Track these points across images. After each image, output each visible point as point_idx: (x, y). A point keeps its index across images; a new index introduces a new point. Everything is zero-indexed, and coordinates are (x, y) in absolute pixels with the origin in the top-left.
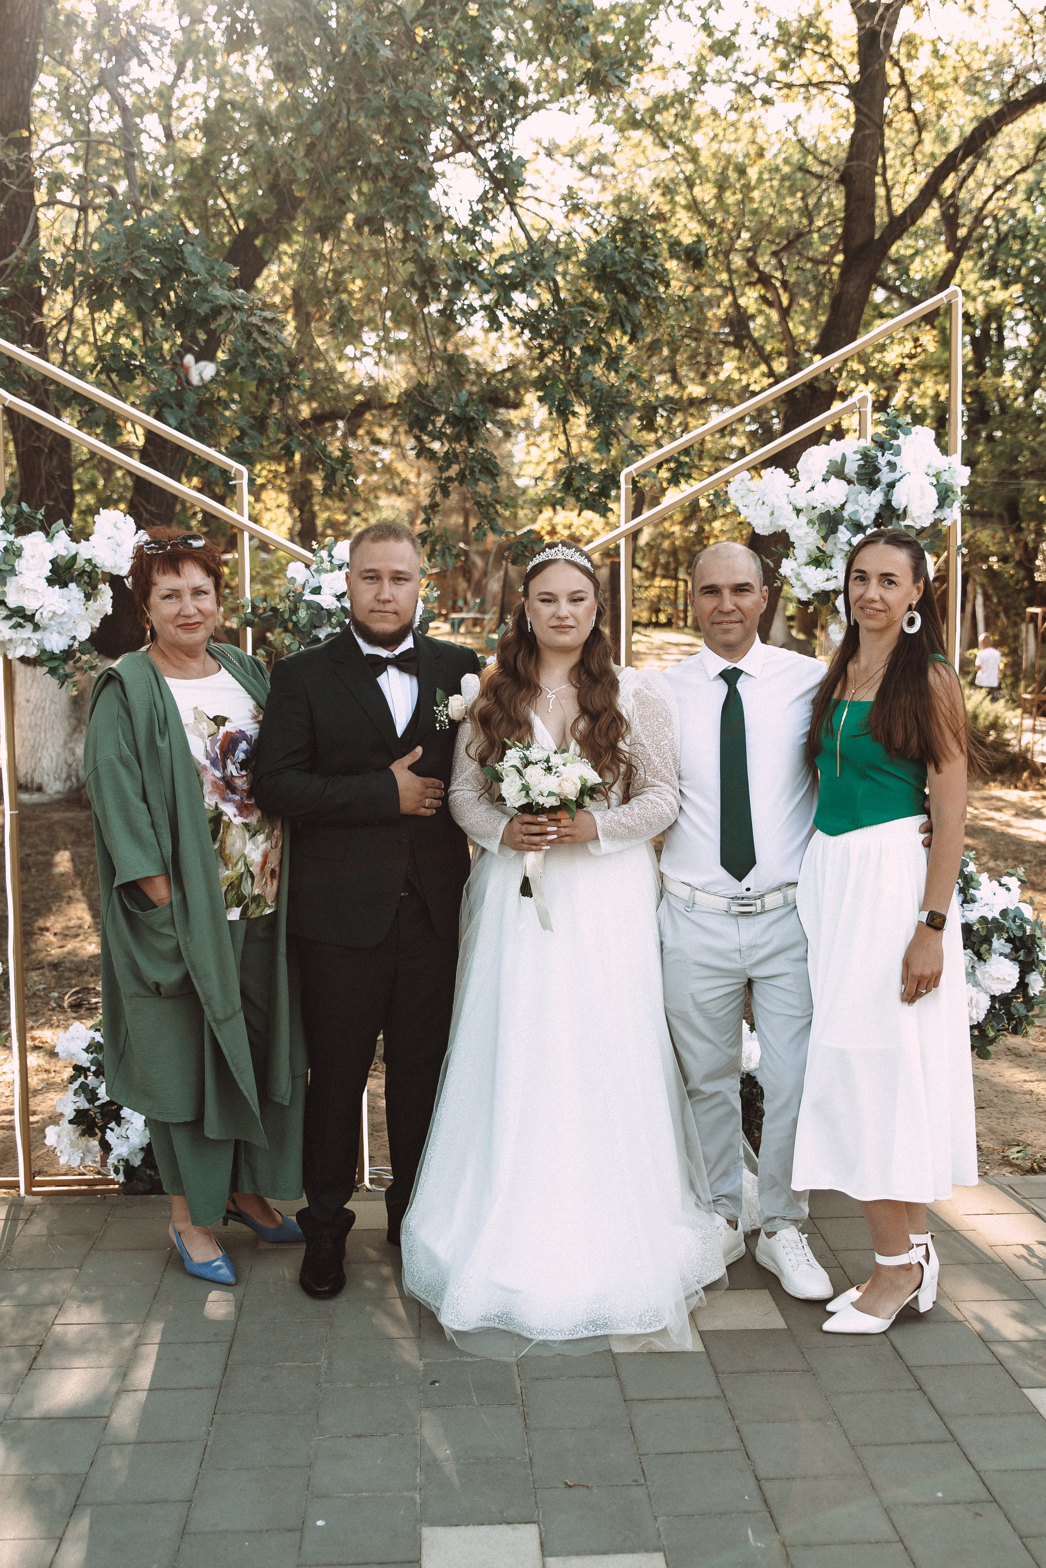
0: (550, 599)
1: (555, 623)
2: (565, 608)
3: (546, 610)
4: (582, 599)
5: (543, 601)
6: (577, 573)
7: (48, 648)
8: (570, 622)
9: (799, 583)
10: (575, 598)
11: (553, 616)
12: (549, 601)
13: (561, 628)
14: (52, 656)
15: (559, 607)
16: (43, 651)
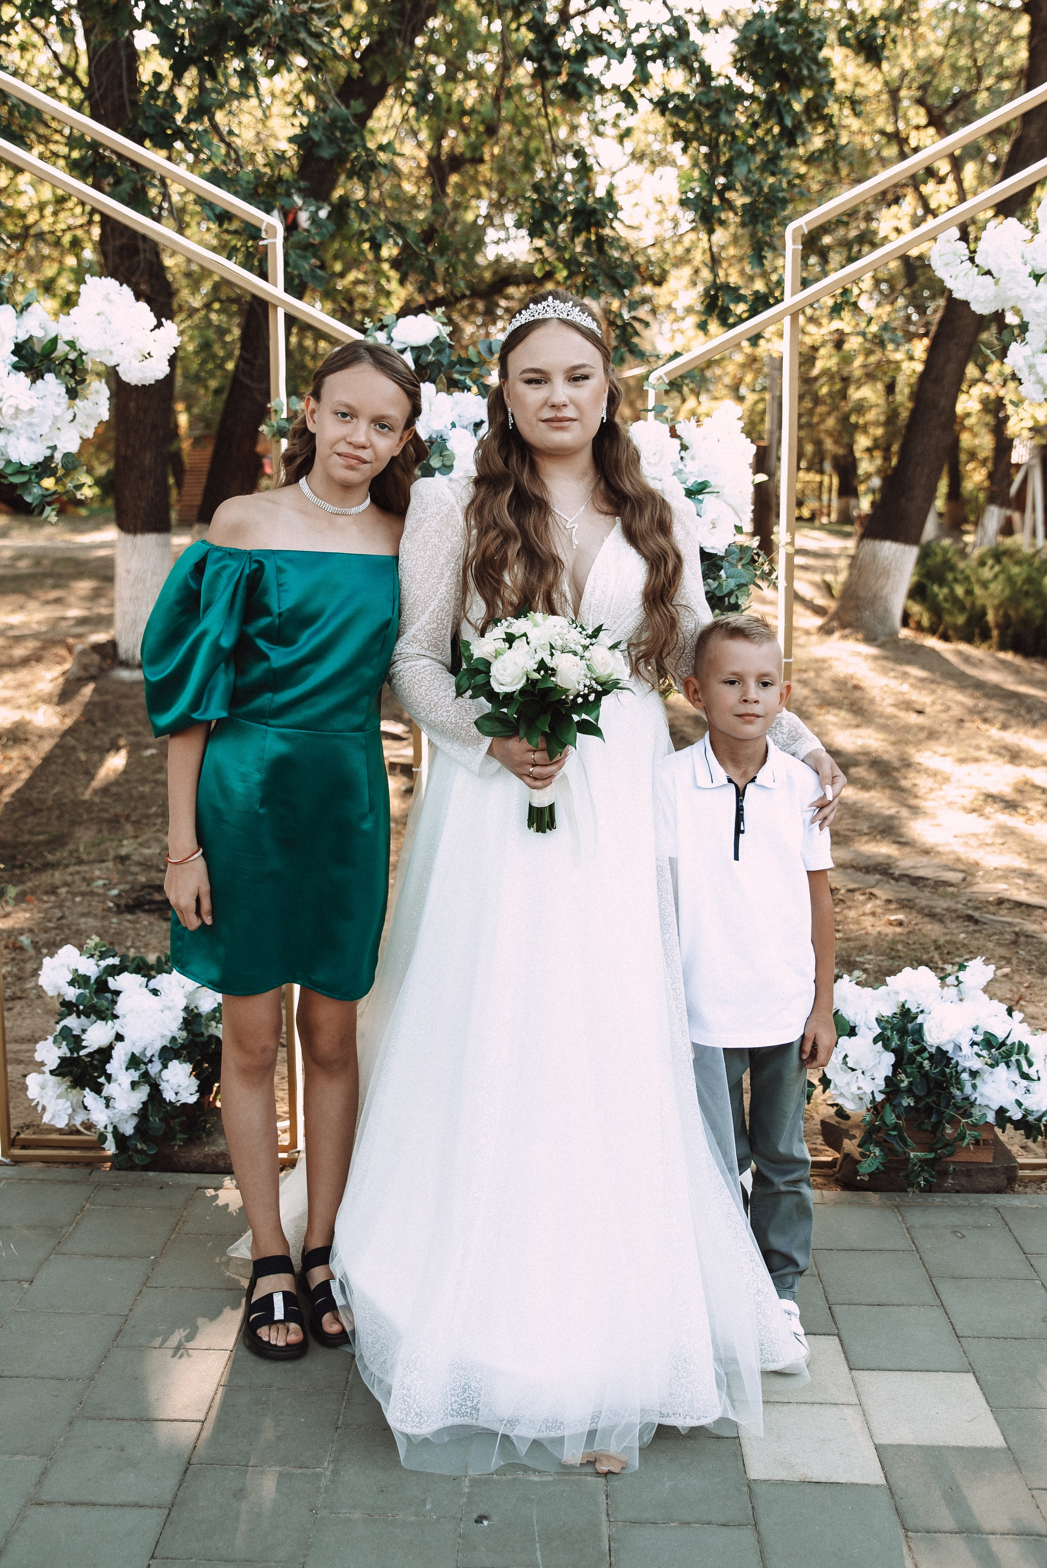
0: (538, 378)
1: (548, 414)
2: (561, 391)
3: (534, 396)
4: (586, 377)
5: (529, 382)
6: (577, 338)
7: (14, 458)
8: (569, 412)
9: (1033, 378)
10: (576, 376)
11: (545, 403)
12: (538, 382)
13: (557, 422)
14: (21, 469)
15: (553, 392)
16: (9, 462)
